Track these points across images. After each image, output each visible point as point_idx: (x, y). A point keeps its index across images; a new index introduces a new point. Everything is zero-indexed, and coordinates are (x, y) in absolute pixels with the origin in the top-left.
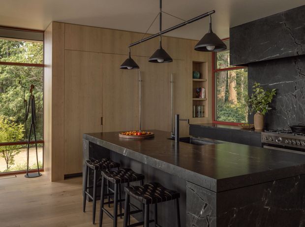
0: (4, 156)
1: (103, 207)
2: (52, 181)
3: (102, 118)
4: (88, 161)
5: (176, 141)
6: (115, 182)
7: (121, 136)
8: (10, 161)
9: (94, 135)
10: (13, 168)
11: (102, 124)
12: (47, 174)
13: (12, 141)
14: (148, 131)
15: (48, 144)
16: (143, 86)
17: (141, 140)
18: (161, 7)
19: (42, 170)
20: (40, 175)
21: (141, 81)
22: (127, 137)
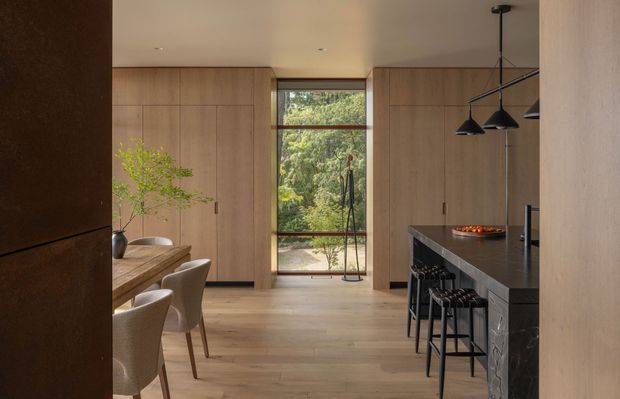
0: (325, 252)
1: (431, 340)
2: (374, 288)
3: (444, 204)
4: (413, 267)
5: (526, 244)
6: (442, 305)
7: (454, 232)
8: (332, 259)
9: (421, 229)
10: (334, 268)
11: (444, 212)
12: (369, 280)
13: (335, 230)
14: (498, 227)
15: (370, 238)
16: (512, 155)
17: (482, 239)
18: (501, 50)
19: (365, 274)
20: (360, 280)
21: (509, 146)
22: (462, 234)
